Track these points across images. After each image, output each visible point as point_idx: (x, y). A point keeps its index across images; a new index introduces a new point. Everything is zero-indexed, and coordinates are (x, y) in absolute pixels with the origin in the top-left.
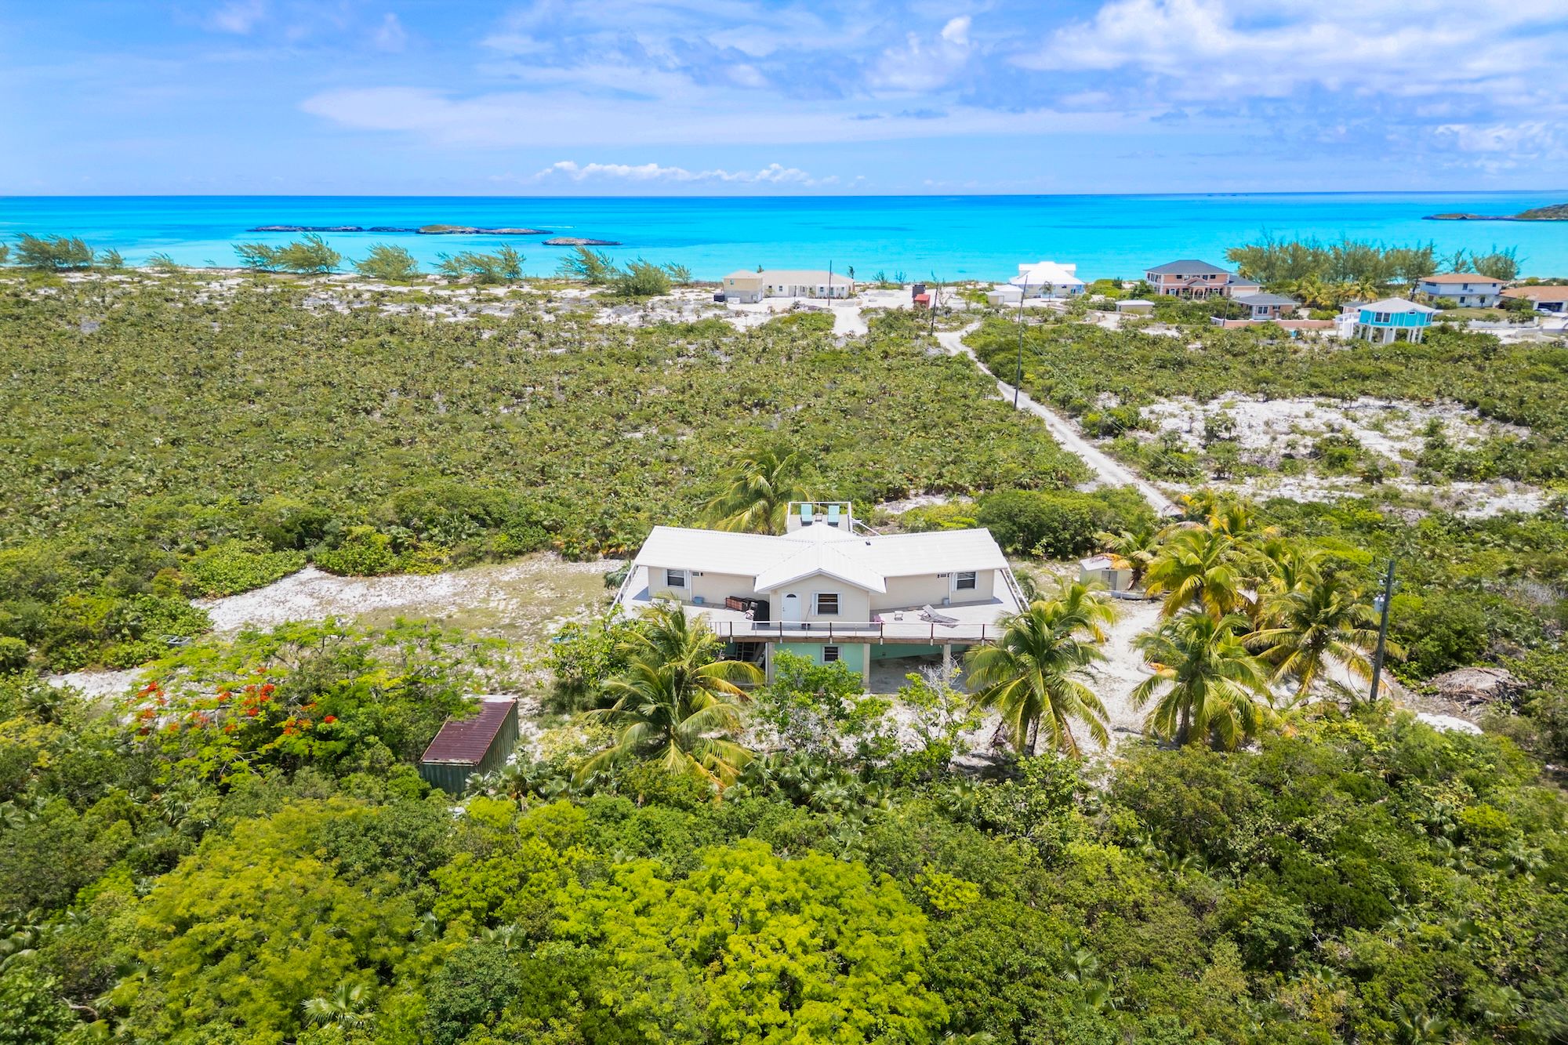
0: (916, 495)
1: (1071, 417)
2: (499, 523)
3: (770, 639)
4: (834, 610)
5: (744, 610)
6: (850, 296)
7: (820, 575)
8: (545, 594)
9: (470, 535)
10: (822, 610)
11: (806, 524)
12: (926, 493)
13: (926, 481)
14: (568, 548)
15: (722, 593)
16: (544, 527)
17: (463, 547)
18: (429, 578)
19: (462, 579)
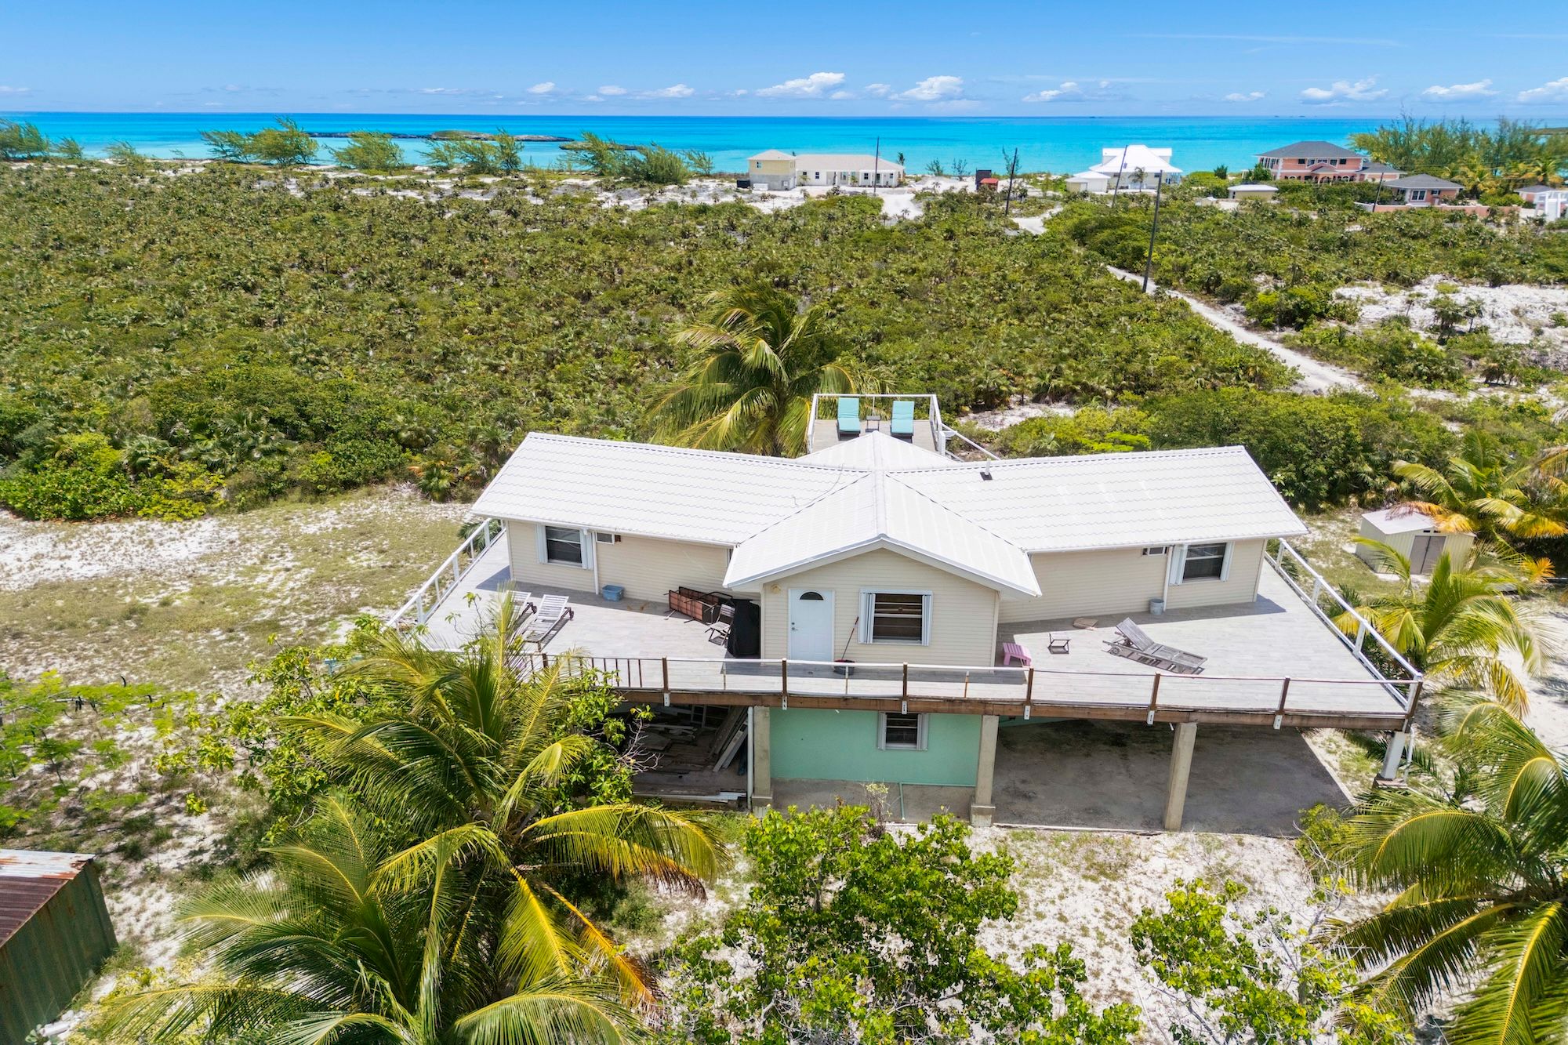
0: (1021, 403)
1: (1223, 304)
2: (321, 433)
3: (758, 698)
4: (912, 631)
5: (708, 618)
6: (900, 184)
7: (882, 552)
8: (367, 560)
9: (267, 453)
10: (883, 630)
11: (846, 435)
12: (1036, 400)
13: (1036, 380)
14: (430, 477)
15: (659, 581)
16: (399, 441)
17: (250, 472)
18: (179, 524)
19: (232, 530)
